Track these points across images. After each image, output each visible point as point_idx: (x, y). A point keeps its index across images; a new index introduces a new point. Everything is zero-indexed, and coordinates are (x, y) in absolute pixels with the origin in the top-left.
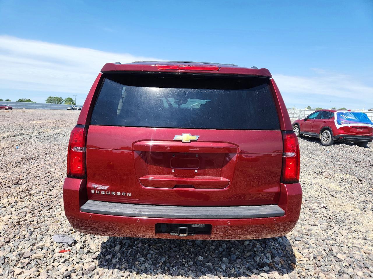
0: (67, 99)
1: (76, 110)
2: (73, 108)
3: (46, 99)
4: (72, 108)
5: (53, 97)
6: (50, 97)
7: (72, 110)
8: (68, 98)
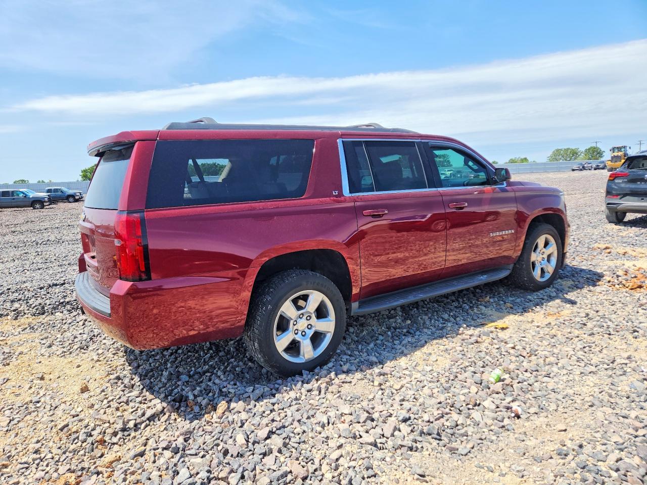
0: (589, 149)
1: (590, 169)
2: (583, 167)
3: (550, 153)
4: (581, 167)
5: (561, 150)
6: (558, 150)
7: (581, 170)
8: (589, 147)
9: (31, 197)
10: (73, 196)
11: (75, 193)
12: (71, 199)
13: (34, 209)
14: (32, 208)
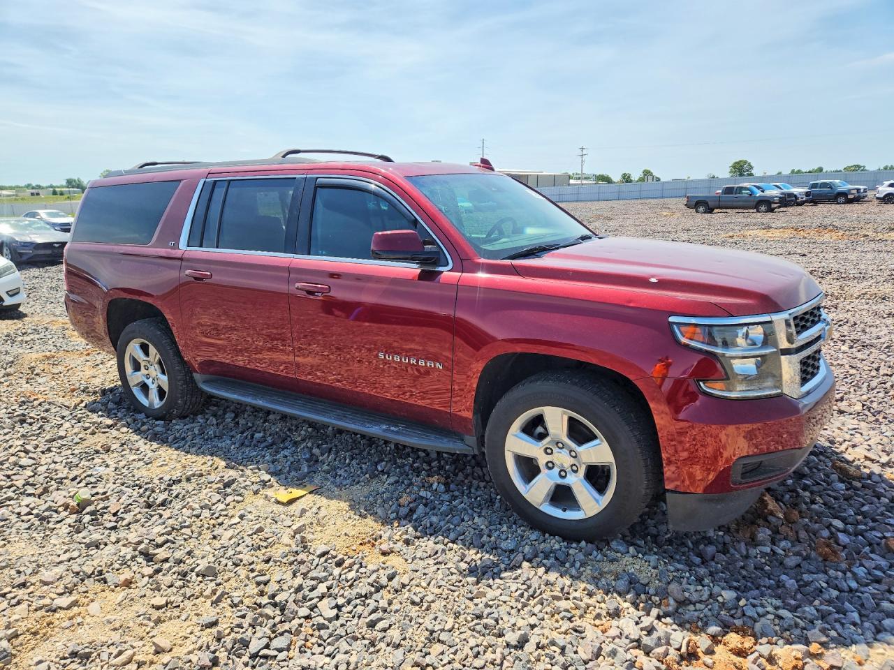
9: (758, 195)
10: (844, 194)
11: (850, 190)
12: (842, 199)
13: (758, 211)
14: (755, 210)
